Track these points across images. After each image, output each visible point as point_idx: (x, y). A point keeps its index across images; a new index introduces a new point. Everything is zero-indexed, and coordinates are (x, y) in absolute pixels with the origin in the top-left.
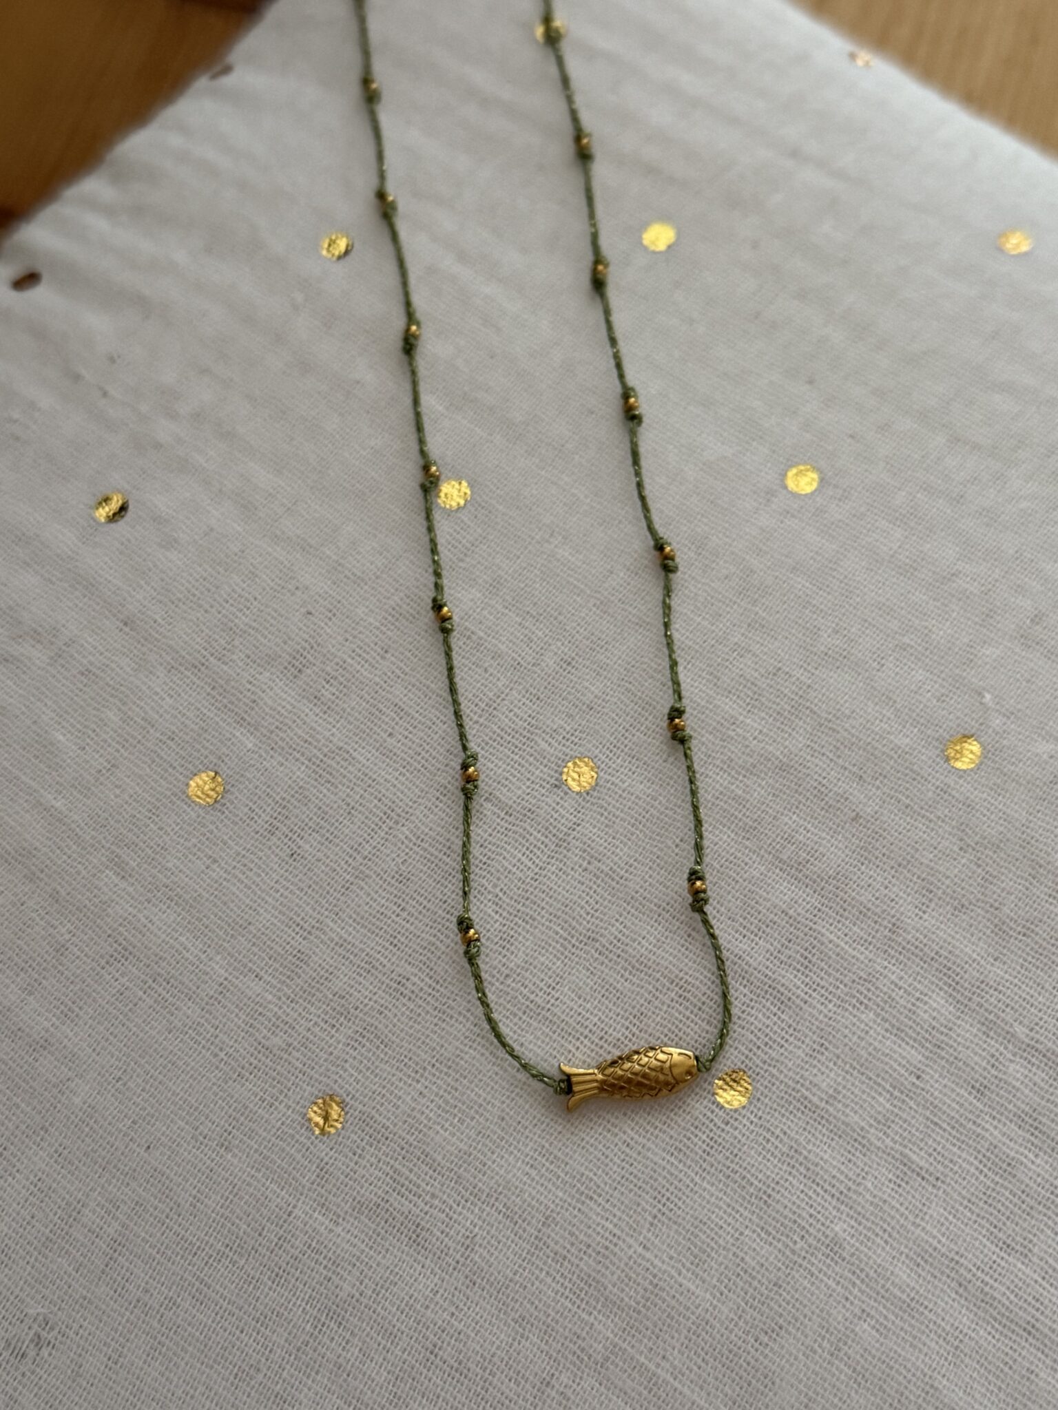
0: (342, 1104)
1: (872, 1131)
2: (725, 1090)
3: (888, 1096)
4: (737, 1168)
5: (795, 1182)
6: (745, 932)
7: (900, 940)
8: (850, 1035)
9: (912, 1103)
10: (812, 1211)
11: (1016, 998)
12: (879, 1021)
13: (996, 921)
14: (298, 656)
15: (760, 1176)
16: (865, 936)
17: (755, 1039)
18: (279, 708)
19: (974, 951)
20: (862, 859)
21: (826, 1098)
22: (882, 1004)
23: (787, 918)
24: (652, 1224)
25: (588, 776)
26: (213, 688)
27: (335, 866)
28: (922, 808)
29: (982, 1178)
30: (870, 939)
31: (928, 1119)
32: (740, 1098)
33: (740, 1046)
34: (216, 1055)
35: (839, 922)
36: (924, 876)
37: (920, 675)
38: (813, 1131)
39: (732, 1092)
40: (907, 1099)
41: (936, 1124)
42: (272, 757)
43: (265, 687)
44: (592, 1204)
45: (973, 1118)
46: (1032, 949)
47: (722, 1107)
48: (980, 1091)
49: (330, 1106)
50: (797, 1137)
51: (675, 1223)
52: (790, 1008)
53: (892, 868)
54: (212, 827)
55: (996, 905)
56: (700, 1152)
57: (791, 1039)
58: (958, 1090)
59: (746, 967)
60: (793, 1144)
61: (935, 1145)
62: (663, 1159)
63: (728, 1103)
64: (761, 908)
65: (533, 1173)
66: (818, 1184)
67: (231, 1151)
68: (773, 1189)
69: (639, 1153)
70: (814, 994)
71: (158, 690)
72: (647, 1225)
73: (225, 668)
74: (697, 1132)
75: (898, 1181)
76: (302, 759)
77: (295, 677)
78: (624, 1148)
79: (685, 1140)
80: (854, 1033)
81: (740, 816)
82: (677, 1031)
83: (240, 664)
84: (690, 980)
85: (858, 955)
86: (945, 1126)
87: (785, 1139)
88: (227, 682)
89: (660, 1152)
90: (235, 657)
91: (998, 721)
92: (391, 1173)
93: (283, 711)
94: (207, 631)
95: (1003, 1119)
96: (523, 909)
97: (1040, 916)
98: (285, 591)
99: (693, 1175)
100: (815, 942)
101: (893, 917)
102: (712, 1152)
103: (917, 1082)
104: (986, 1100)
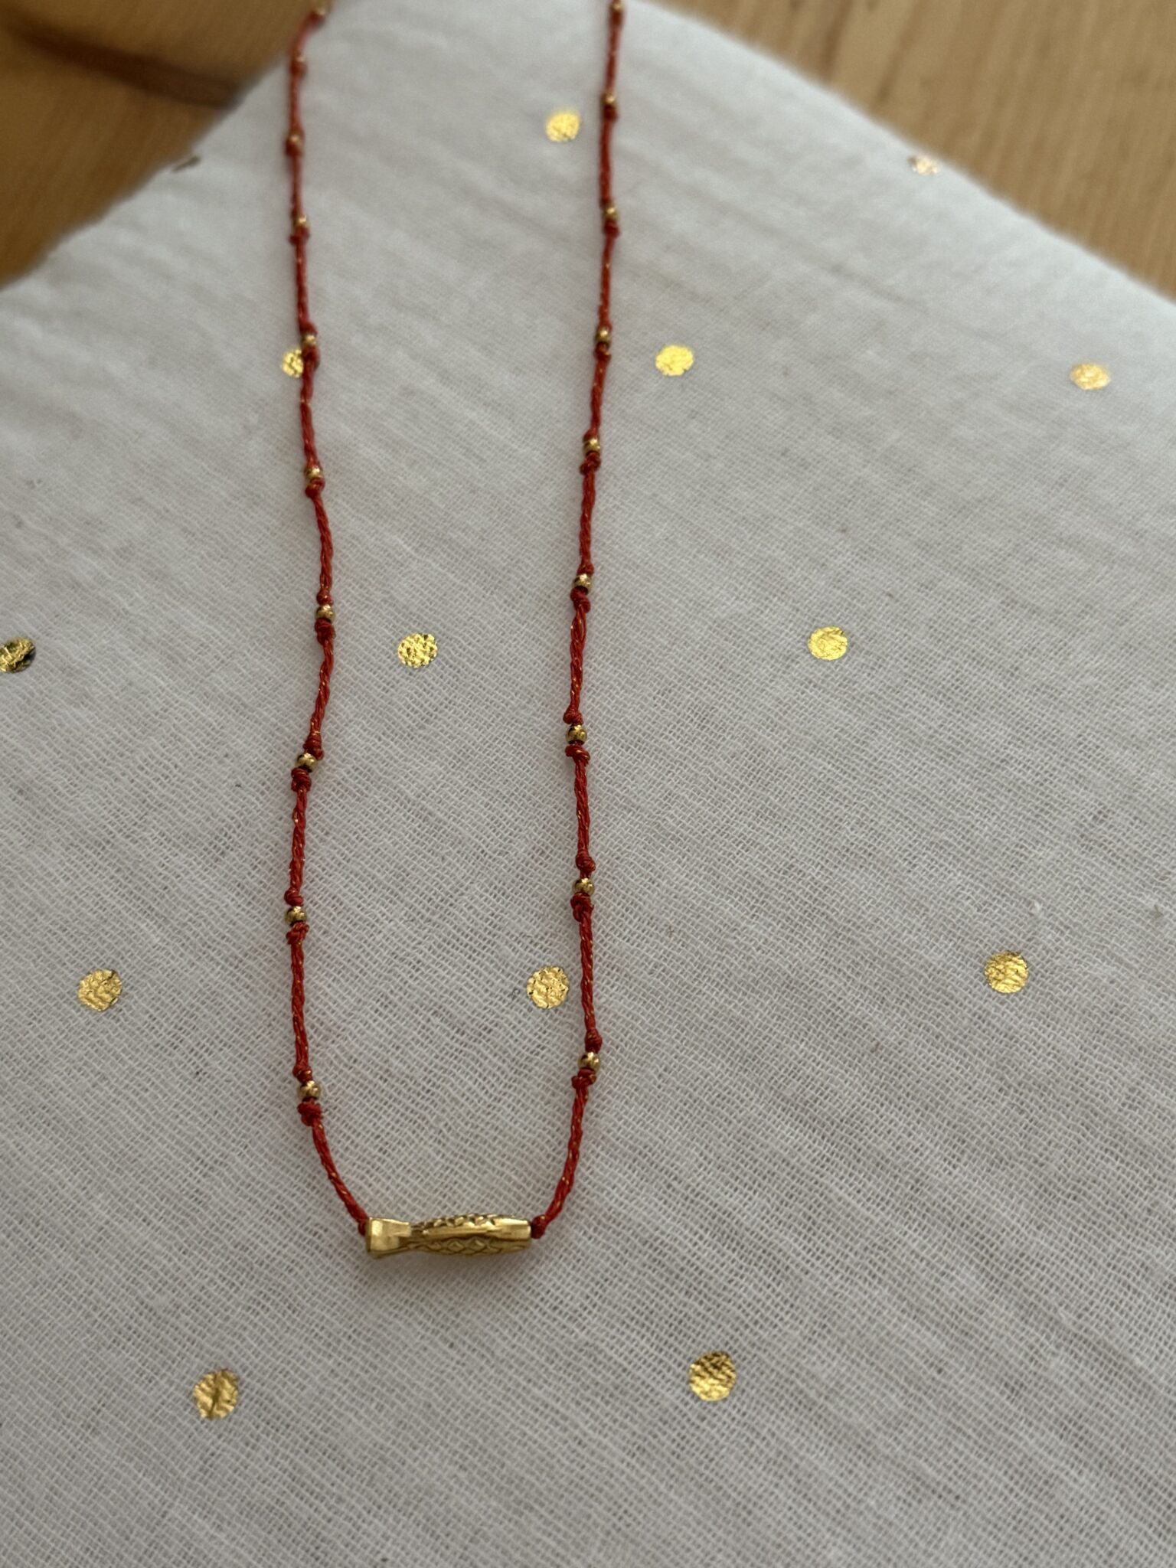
0: (236, 1381)
1: (880, 1435)
2: (703, 1377)
3: (902, 1394)
4: (712, 1476)
5: (781, 1496)
6: (736, 1184)
7: (923, 1199)
8: (859, 1316)
9: (930, 1403)
10: (800, 1533)
11: (1063, 1276)
12: (895, 1299)
13: (1041, 1180)
14: (221, 836)
15: (740, 1487)
16: (883, 1194)
17: (743, 1316)
18: (194, 897)
19: (1013, 1217)
20: (882, 1100)
21: (825, 1393)
22: (899, 1278)
23: (788, 1169)
24: (604, 1542)
25: (557, 989)
26: (118, 871)
27: (248, 1088)
28: (955, 1039)
29: (1011, 1498)
30: (888, 1197)
31: (949, 1423)
32: (720, 1388)
33: (724, 1324)
34: (88, 1316)
35: (851, 1175)
36: (955, 1121)
37: (957, 879)
38: (807, 1433)
39: (712, 1381)
40: (925, 1398)
41: (959, 1430)
42: (182, 955)
43: (179, 871)
44: (532, 1516)
45: (1005, 1424)
46: (1084, 1216)
47: (699, 1399)
48: (1014, 1389)
49: (222, 1383)
50: (787, 1440)
51: (632, 1541)
52: (788, 1279)
53: (918, 1111)
54: (104, 1037)
55: (1041, 1160)
56: (668, 1454)
57: (787, 1318)
58: (987, 1388)
59: (736, 1227)
60: (781, 1448)
61: (956, 1456)
62: (623, 1461)
63: (706, 1393)
64: (756, 1156)
65: (462, 1475)
66: (810, 1500)
67: (98, 1433)
68: (755, 1504)
69: (593, 1453)
70: (818, 1263)
71: (51, 870)
72: (598, 1544)
73: (134, 847)
74: (665, 1428)
75: (909, 1499)
76: (218, 958)
77: (217, 860)
78: (574, 1445)
79: (650, 1438)
80: (864, 1314)
81: (737, 1042)
82: (647, 1302)
83: (153, 843)
84: (667, 1241)
85: (873, 1217)
86: (970, 1432)
87: (773, 1442)
88: (136, 864)
89: (620, 1452)
90: (146, 834)
91: (1049, 937)
92: (290, 1469)
93: (198, 900)
94: (116, 803)
95: (1042, 1425)
96: (470, 1149)
97: (1094, 1175)
98: (211, 758)
99: (657, 1482)
100: (821, 1199)
101: (917, 1170)
102: (683, 1454)
103: (938, 1377)
104: (1021, 1402)
